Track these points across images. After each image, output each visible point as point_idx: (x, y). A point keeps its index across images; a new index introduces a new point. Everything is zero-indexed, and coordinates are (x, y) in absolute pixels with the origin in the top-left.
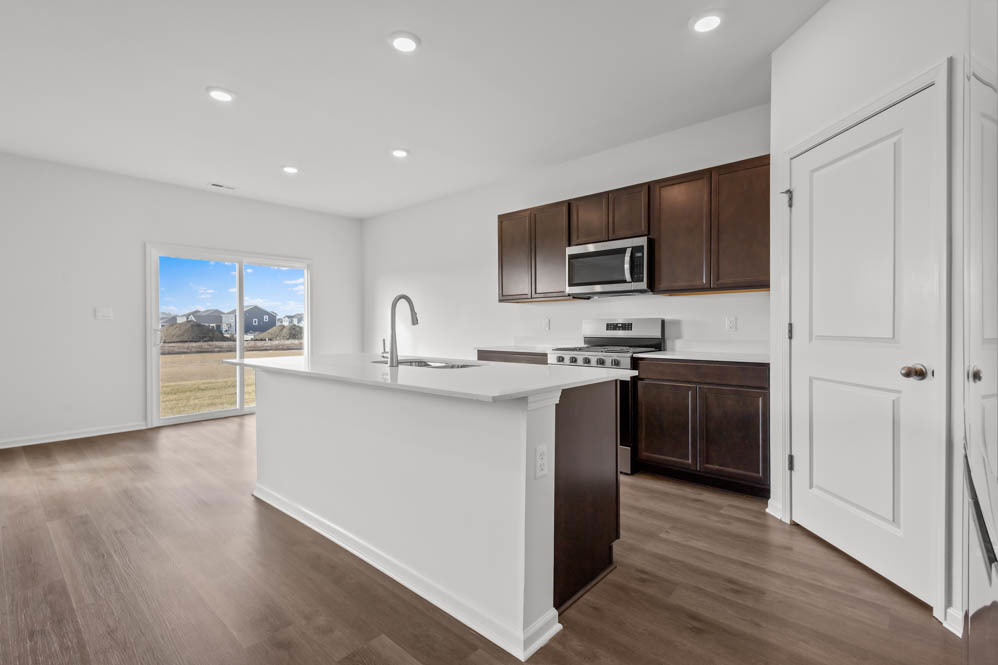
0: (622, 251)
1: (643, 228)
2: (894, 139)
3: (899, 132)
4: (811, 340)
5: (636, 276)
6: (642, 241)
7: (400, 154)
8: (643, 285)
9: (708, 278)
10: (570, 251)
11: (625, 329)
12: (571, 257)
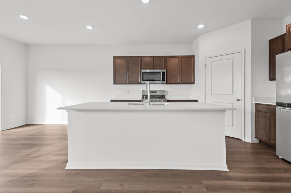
0: (160, 72)
1: (163, 67)
2: (233, 59)
3: (234, 58)
4: (211, 95)
5: (163, 80)
6: (165, 71)
7: (90, 28)
8: (165, 82)
9: (179, 81)
10: (143, 71)
11: (155, 93)
12: (143, 72)
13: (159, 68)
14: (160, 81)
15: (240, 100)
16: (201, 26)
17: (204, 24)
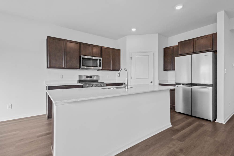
0: (97, 60)
2: (148, 56)
4: (135, 79)
5: (100, 66)
8: (101, 68)
9: (111, 68)
10: (82, 56)
11: (90, 78)
12: (83, 58)
13: (96, 56)
14: (97, 67)
15: (153, 82)
16: (134, 30)
17: (136, 29)
